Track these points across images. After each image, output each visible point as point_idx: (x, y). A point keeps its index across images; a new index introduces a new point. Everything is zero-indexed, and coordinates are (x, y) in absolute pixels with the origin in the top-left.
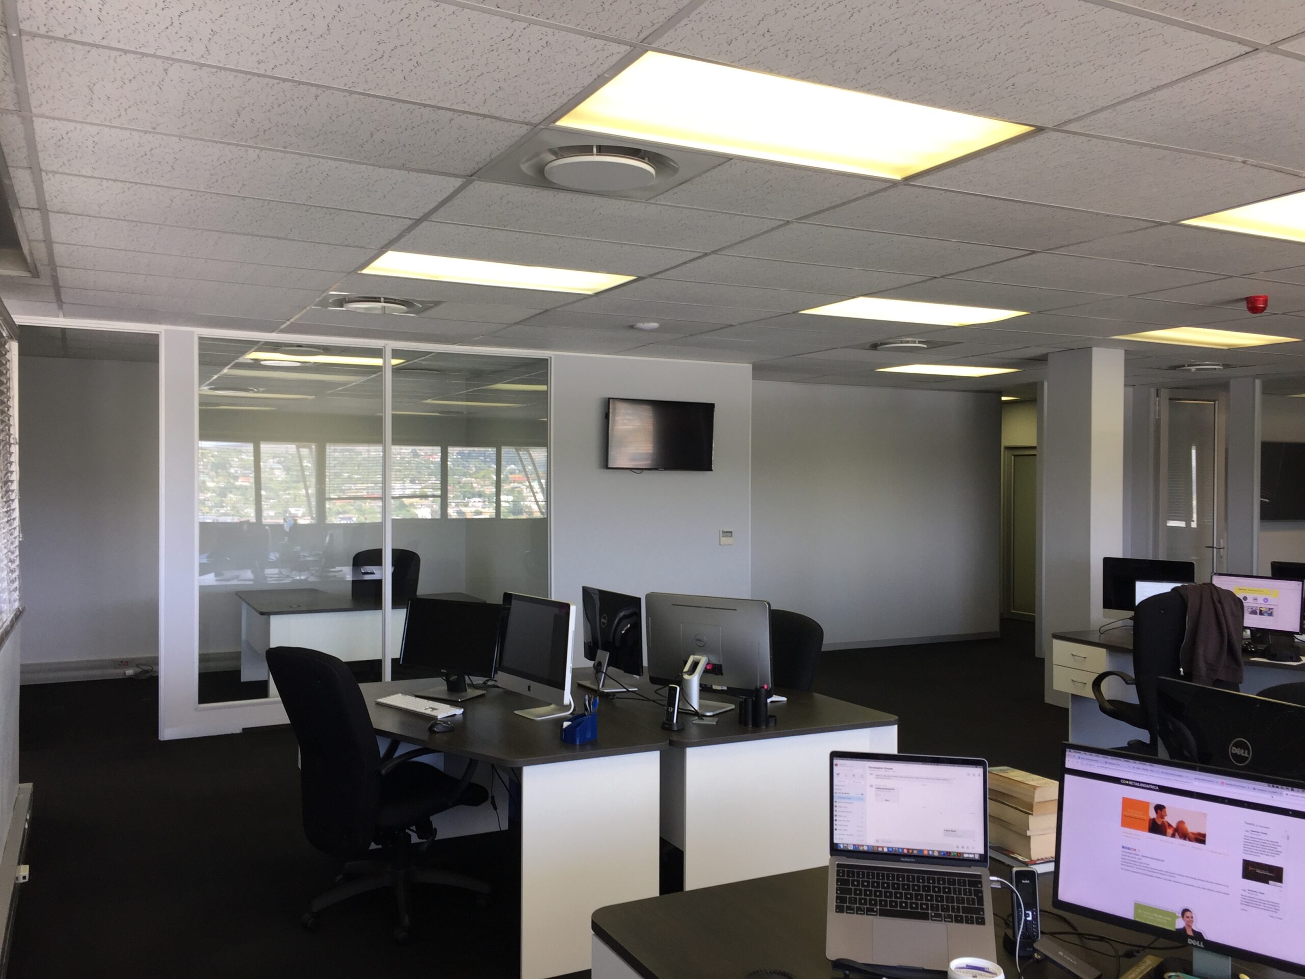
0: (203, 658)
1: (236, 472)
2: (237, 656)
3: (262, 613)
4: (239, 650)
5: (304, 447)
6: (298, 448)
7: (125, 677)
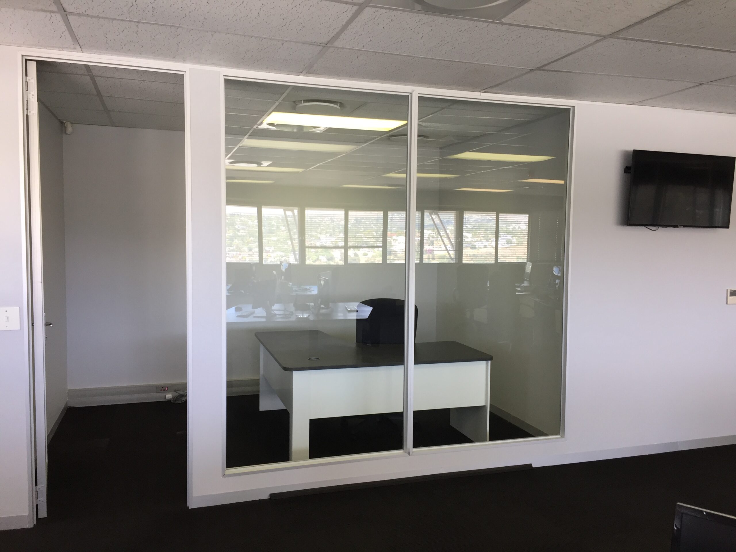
0: (229, 385)
1: (239, 227)
2: (256, 383)
3: (285, 369)
4: (258, 378)
5: (289, 210)
6: (285, 211)
7: (165, 400)
